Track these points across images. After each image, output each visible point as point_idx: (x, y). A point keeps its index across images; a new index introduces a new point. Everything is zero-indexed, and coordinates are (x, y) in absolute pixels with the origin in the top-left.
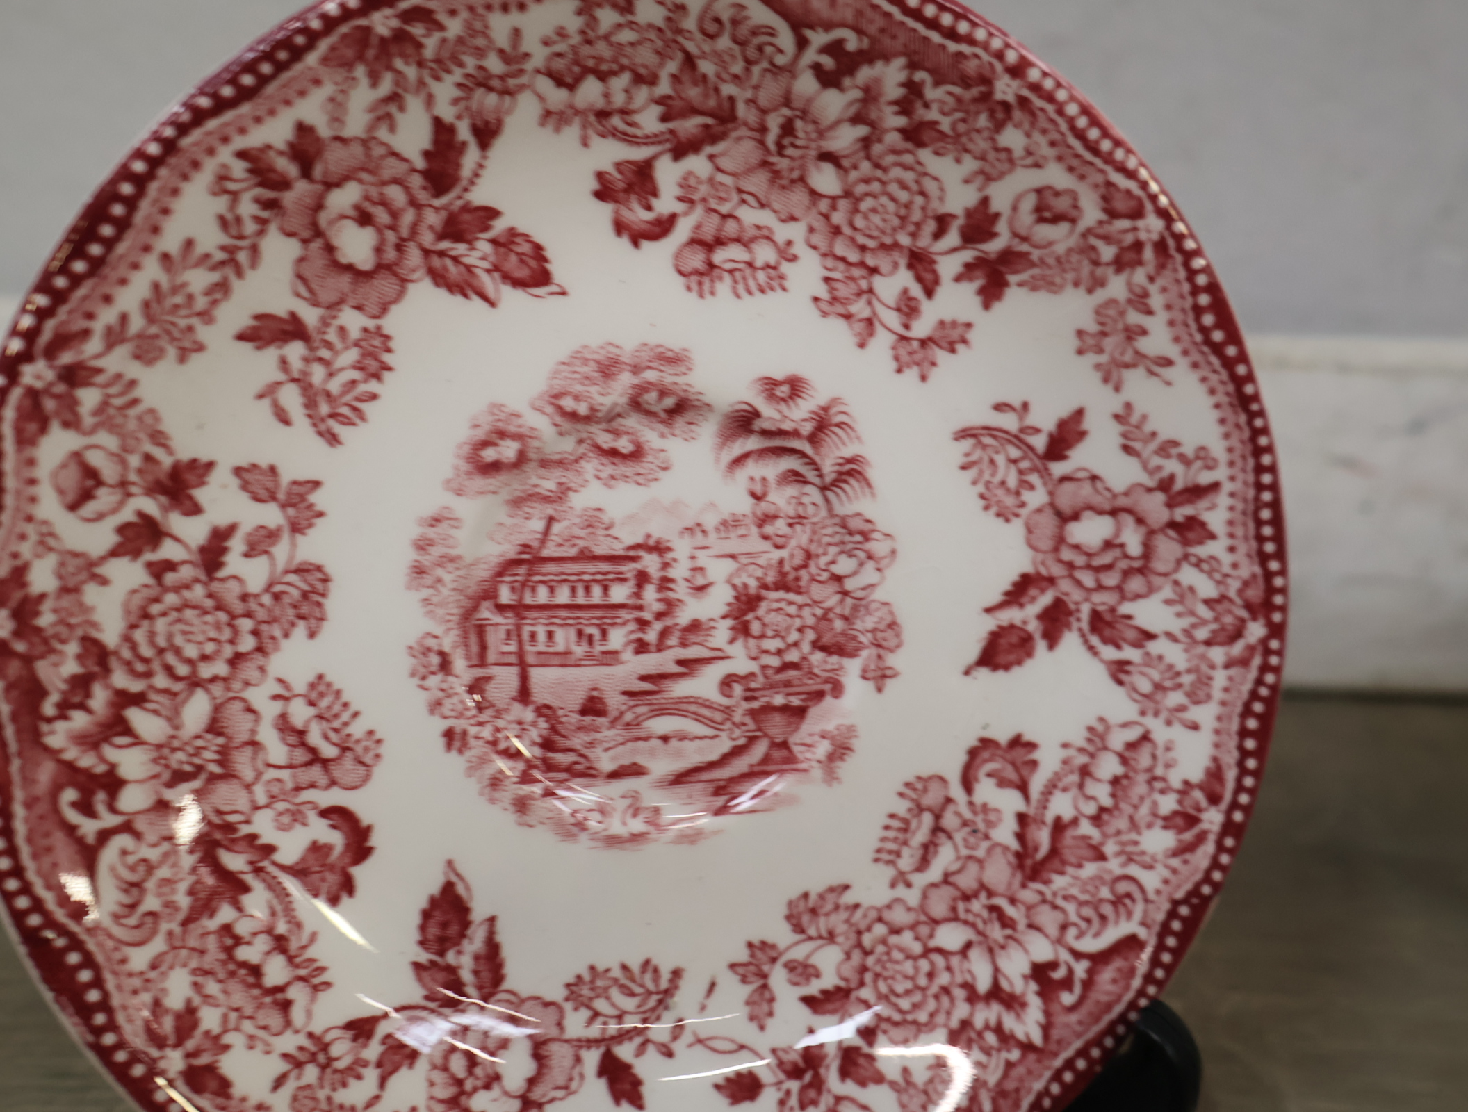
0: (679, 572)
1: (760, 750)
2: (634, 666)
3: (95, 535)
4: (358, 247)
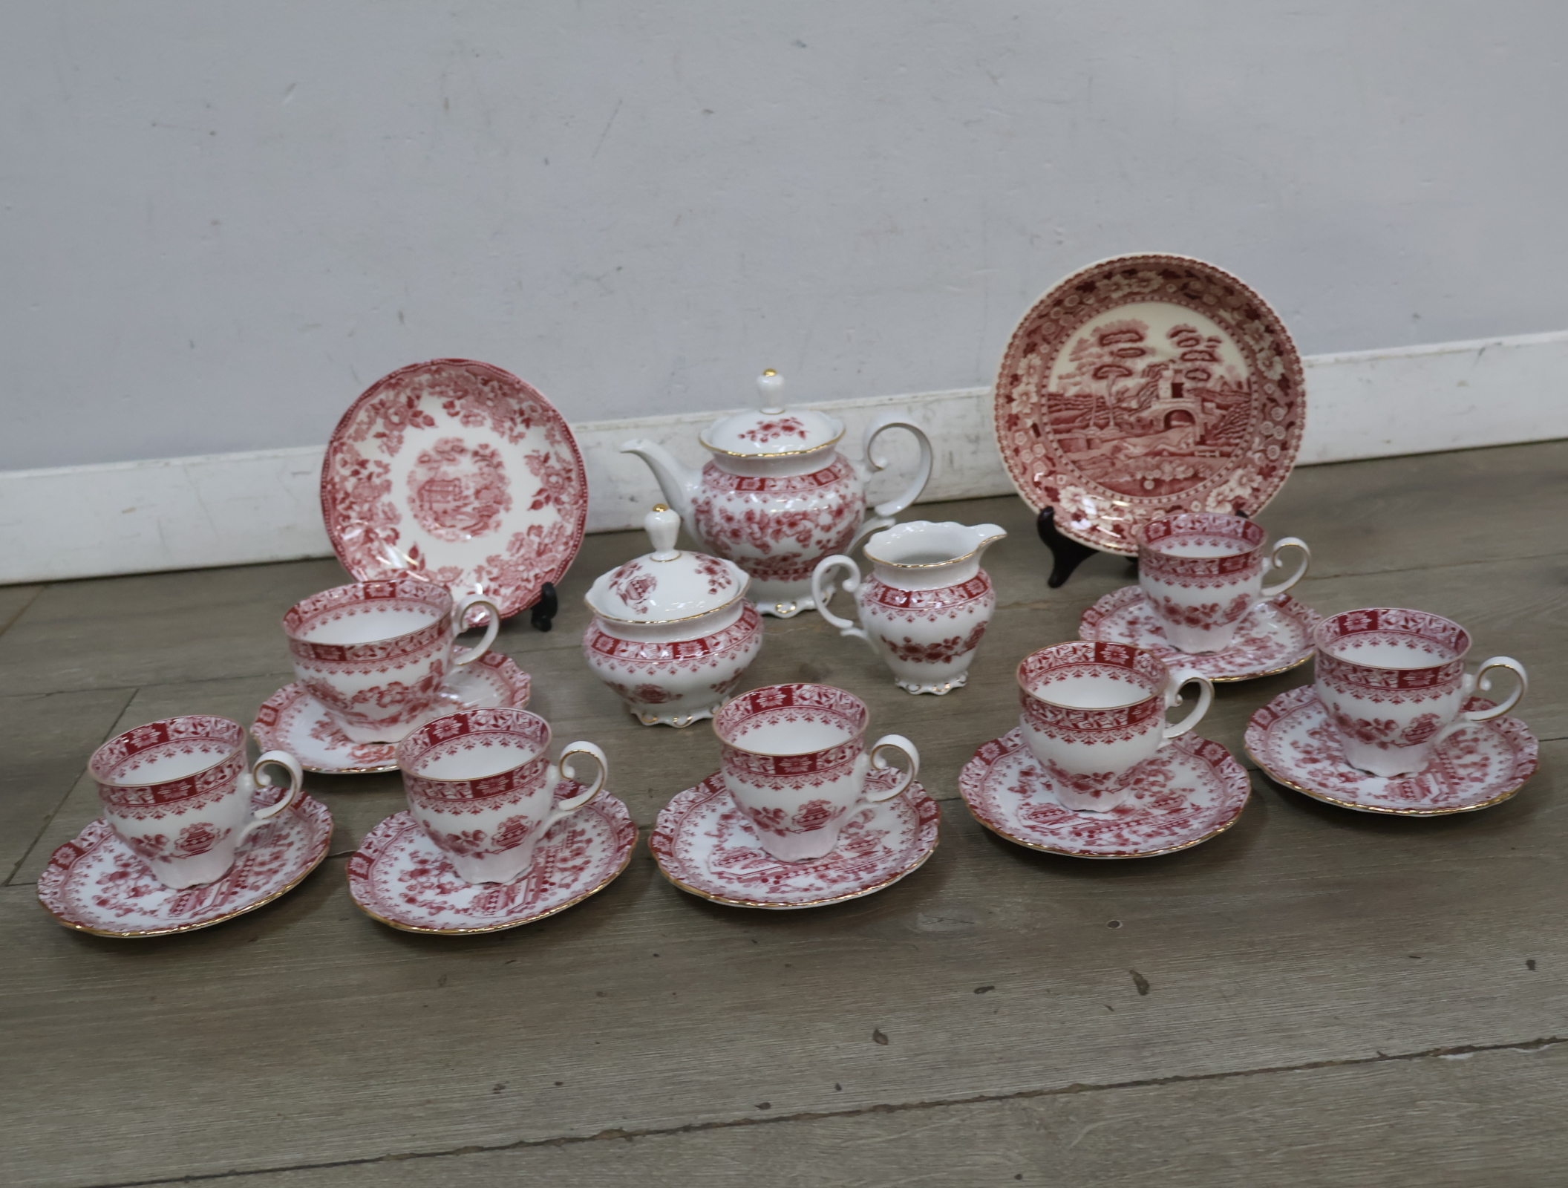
1: (480, 525)
3: (346, 472)
4: (396, 419)
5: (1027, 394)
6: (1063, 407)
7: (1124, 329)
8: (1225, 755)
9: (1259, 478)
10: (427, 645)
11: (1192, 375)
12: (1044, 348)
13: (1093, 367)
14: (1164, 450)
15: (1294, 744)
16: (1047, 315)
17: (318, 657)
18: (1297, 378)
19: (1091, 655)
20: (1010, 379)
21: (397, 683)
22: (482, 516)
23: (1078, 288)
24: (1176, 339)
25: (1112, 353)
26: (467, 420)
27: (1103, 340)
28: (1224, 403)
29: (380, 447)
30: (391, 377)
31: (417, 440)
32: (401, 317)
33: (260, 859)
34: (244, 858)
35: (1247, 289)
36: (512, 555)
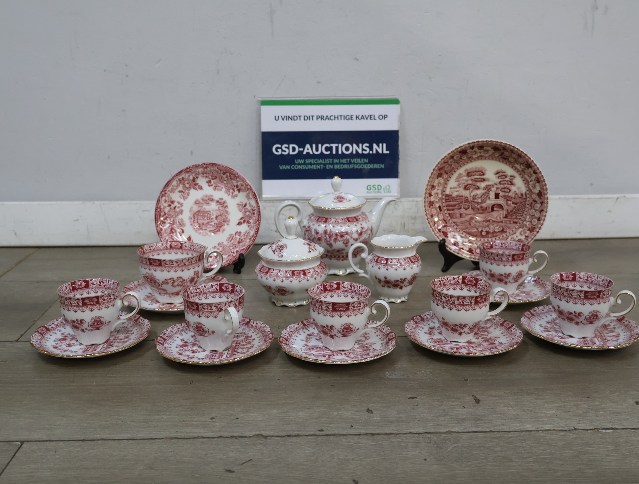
0: (211, 213)
1: (217, 230)
2: (207, 221)
3: (166, 205)
4: (187, 186)
5: (437, 194)
6: (451, 200)
7: (477, 170)
8: (512, 325)
9: (528, 232)
10: (194, 264)
11: (503, 190)
12: (445, 176)
13: (464, 185)
14: (490, 220)
15: (541, 325)
16: (447, 162)
17: (151, 264)
18: (545, 192)
19: (460, 281)
20: (431, 187)
21: (180, 277)
22: (217, 227)
23: (460, 152)
24: (498, 175)
25: (472, 180)
26: (215, 189)
27: (469, 174)
28: (515, 202)
29: (180, 196)
30: (187, 168)
31: (195, 195)
32: (192, 153)
33: (120, 338)
34: (113, 337)
35: (527, 155)
36: (228, 243)
